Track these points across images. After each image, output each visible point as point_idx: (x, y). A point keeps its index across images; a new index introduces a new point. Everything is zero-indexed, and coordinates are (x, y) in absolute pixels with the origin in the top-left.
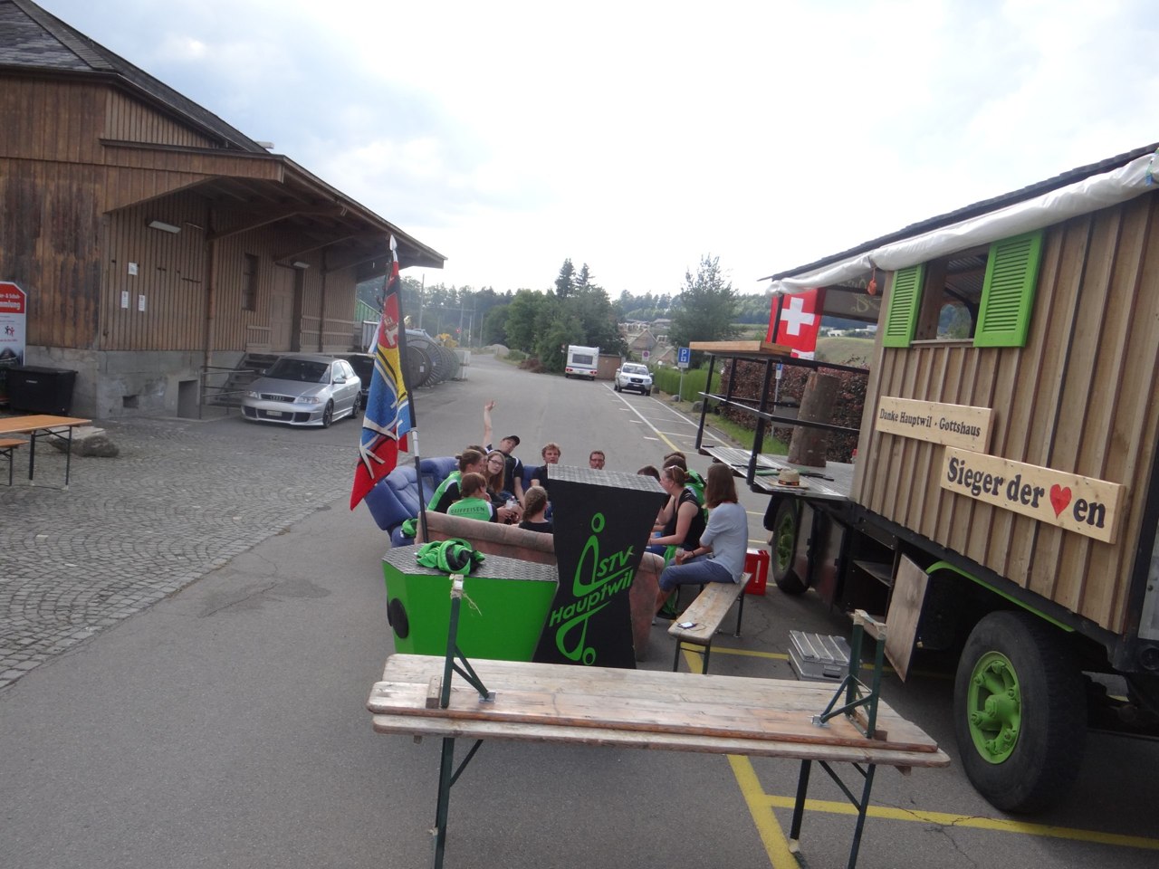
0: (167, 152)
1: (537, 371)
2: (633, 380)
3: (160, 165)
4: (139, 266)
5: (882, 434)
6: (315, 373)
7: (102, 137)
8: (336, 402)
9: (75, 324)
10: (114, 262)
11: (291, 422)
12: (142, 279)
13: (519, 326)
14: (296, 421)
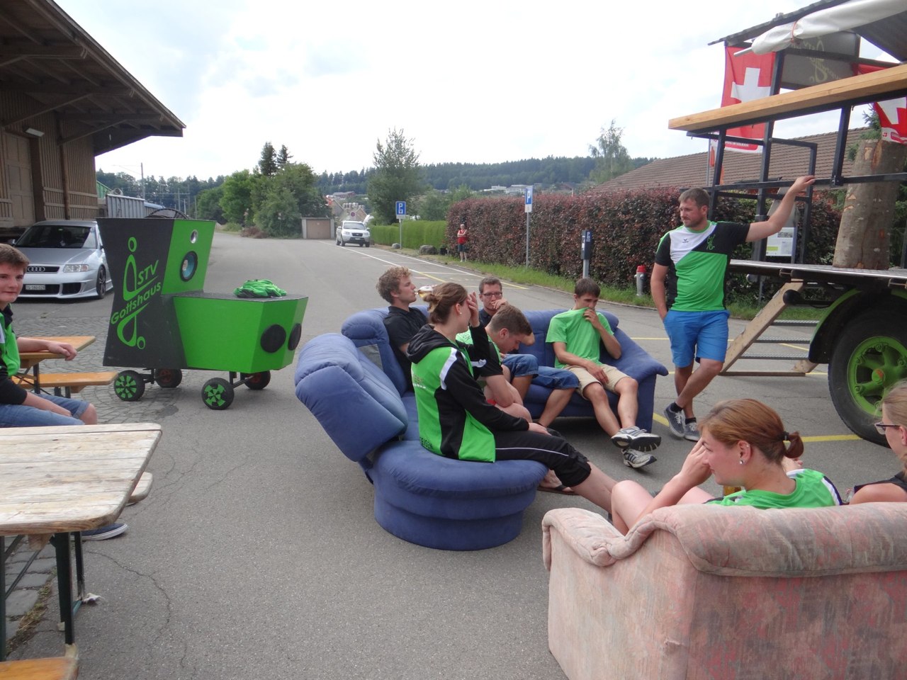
1: (259, 237)
2: (354, 234)
13: (233, 202)
14: (64, 293)
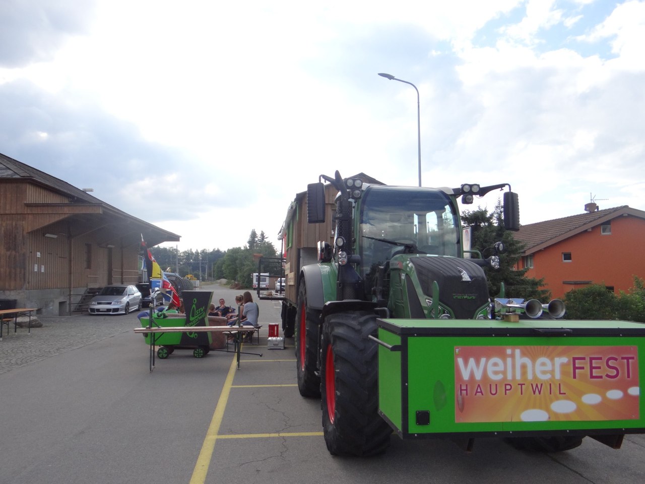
0: (53, 206)
1: (239, 289)
3: (50, 212)
4: (41, 253)
6: (120, 292)
7: (25, 202)
8: (130, 303)
9: (15, 280)
10: (31, 252)
11: (111, 313)
12: (42, 258)
13: (230, 267)
14: (113, 312)
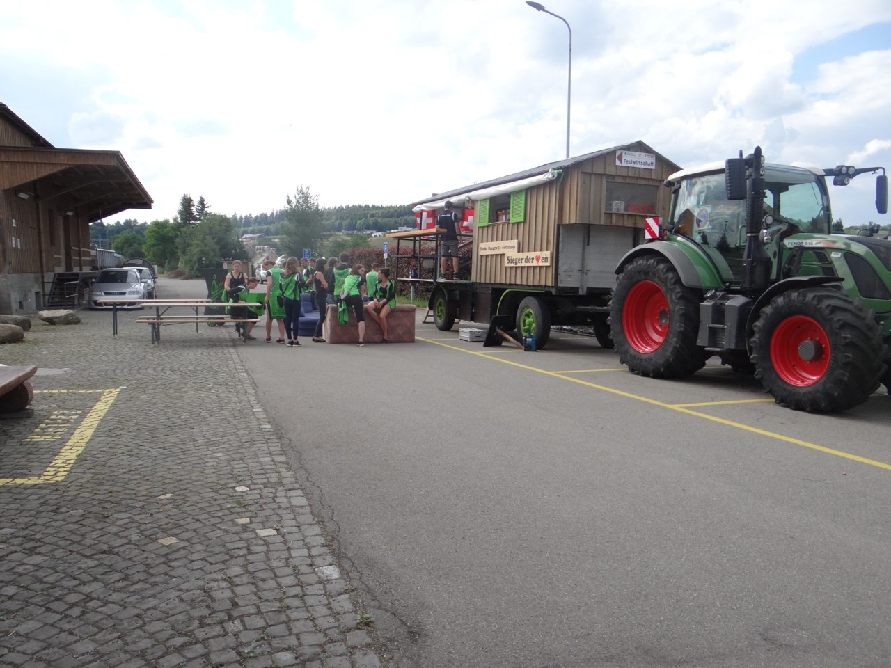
4: (16, 221)
5: (481, 256)
10: (8, 219)
11: (126, 307)
12: (19, 229)
